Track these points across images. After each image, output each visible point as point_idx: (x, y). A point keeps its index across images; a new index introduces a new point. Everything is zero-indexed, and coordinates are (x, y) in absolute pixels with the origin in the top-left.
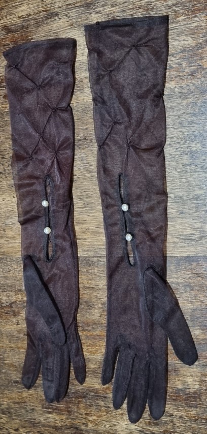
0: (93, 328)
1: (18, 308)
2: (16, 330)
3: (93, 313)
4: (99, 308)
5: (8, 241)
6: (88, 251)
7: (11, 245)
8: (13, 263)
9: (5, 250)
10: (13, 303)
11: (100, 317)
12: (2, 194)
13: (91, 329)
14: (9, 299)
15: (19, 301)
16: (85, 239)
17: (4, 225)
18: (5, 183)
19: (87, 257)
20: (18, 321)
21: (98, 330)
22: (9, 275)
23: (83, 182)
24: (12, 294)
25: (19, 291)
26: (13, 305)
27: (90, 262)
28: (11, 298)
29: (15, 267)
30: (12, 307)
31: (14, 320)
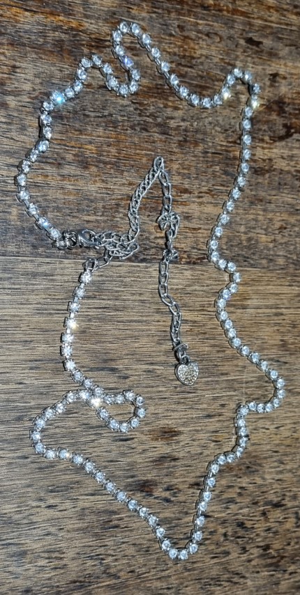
0: (43, 34)
1: (267, 122)
2: (282, 62)
3: (38, 81)
4: (16, 93)
5: (276, 315)
6: (35, 275)
7: (271, 302)
8: (269, 250)
9: (286, 290)
10: (281, 138)
11: (14, 67)
12: (278, 445)
13: (51, 34)
14: (291, 149)
15: (262, 140)
16: (40, 312)
17: (283, 360)
18: (267, 476)
19: (41, 256)
20: (272, 86)
21: (27, 27)
22: (285, 217)
23: (29, 486)
24: (281, 164)
25: (262, 169)
26: (283, 132)
27: (32, 239)
28: (286, 152)
29: (264, 238)
30: (285, 126)
31: (284, 89)
